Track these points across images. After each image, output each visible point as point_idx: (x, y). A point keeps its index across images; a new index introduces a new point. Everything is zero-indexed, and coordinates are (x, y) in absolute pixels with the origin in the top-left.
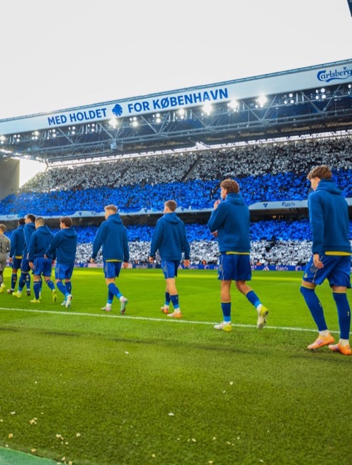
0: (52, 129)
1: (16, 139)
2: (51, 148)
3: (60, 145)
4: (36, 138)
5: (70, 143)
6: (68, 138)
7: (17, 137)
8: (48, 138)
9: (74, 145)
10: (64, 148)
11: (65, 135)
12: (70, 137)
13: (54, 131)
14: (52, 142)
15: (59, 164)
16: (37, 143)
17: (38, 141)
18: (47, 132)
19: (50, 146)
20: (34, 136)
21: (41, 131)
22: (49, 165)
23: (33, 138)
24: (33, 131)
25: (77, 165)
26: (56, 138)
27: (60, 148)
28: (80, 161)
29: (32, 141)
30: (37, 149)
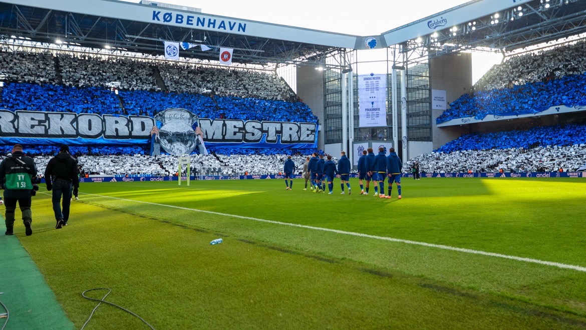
0: (516, 7)
1: (471, 27)
2: (516, 31)
3: (529, 25)
4: (497, 22)
5: (542, 20)
6: (540, 14)
7: (472, 25)
8: (512, 19)
9: (548, 21)
10: (533, 28)
11: (535, 11)
12: (542, 13)
13: (520, 8)
14: (519, 23)
15: (520, 52)
16: (497, 27)
17: (499, 25)
18: (510, 12)
19: (515, 28)
20: (494, 19)
21: (503, 13)
22: (506, 54)
23: (492, 23)
24: (493, 14)
25: (545, 50)
26: (522, 17)
27: (529, 29)
28: (549, 44)
29: (492, 27)
30: (498, 35)
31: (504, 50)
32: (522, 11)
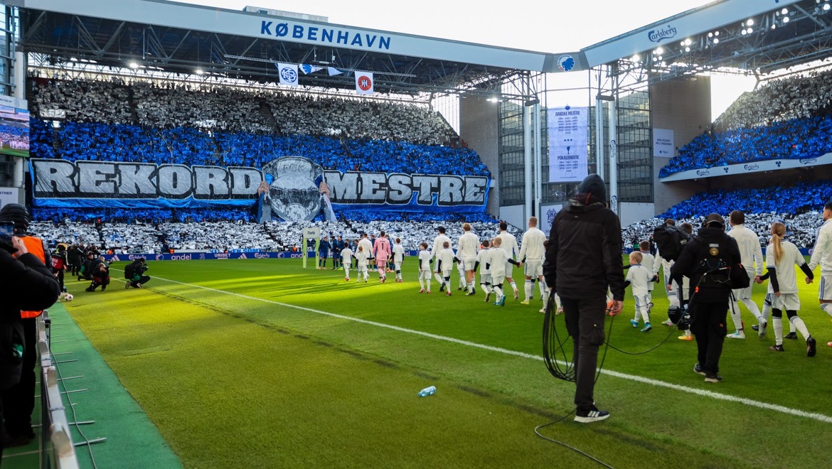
0: (780, 9)
1: (711, 39)
2: (779, 43)
3: (799, 35)
4: (750, 31)
5: (819, 28)
6: (815, 19)
7: (714, 37)
8: (774, 27)
9: (828, 29)
10: (805, 40)
11: (808, 15)
12: (818, 17)
13: (785, 11)
14: (784, 32)
15: (781, 74)
16: (751, 39)
17: (753, 35)
18: (771, 17)
19: (777, 40)
20: (746, 28)
21: (759, 18)
22: (761, 78)
23: (744, 32)
24: (745, 20)
25: (819, 71)
26: (788, 23)
27: (799, 41)
28: (825, 62)
29: (743, 39)
30: (752, 50)
31: (758, 71)
32: (788, 15)
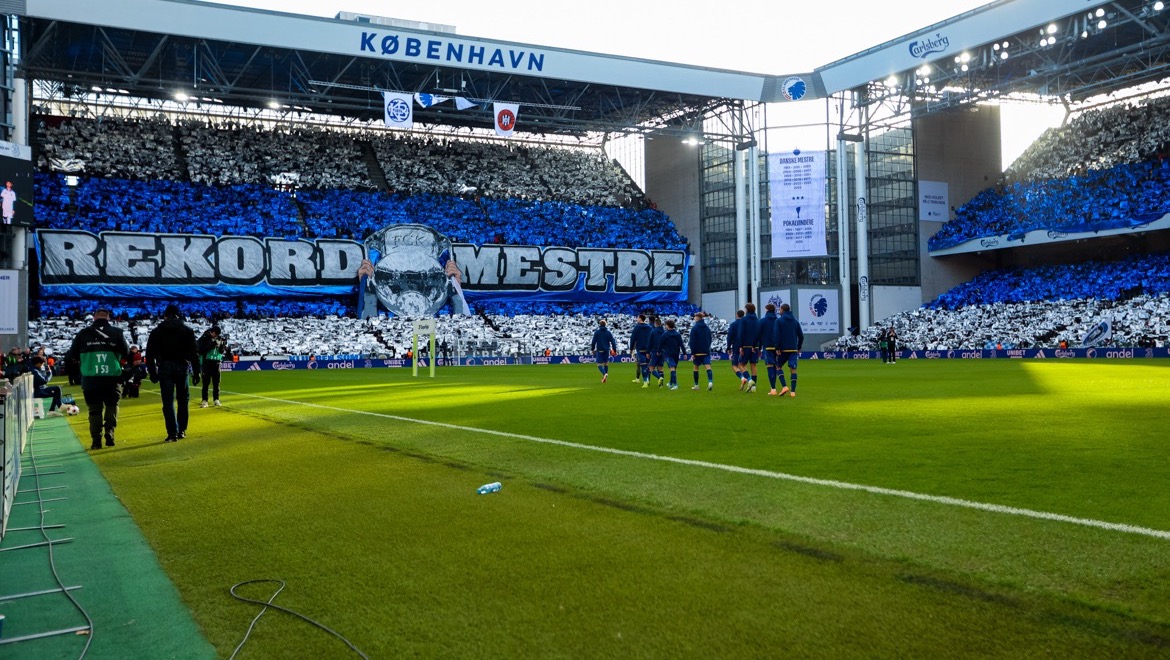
0: (1093, 10)
1: (998, 53)
2: (1093, 58)
3: (1119, 47)
4: (1052, 41)
5: (1149, 36)
6: (1142, 23)
7: (1002, 49)
8: (1085, 35)
9: (1161, 37)
10: (1129, 52)
11: (1133, 18)
12: (1148, 20)
13: (1100, 13)
14: (1099, 42)
16: (1053, 52)
17: (1056, 47)
18: (1081, 22)
19: (1091, 53)
20: (1046, 37)
21: (1065, 22)
22: (1072, 107)
23: (1043, 43)
24: (1044, 26)
25: (1153, 96)
26: (1105, 30)
27: (1120, 55)
28: (1162, 84)
29: (1042, 52)
30: (1055, 68)
31: (1068, 97)
32: (1104, 18)
